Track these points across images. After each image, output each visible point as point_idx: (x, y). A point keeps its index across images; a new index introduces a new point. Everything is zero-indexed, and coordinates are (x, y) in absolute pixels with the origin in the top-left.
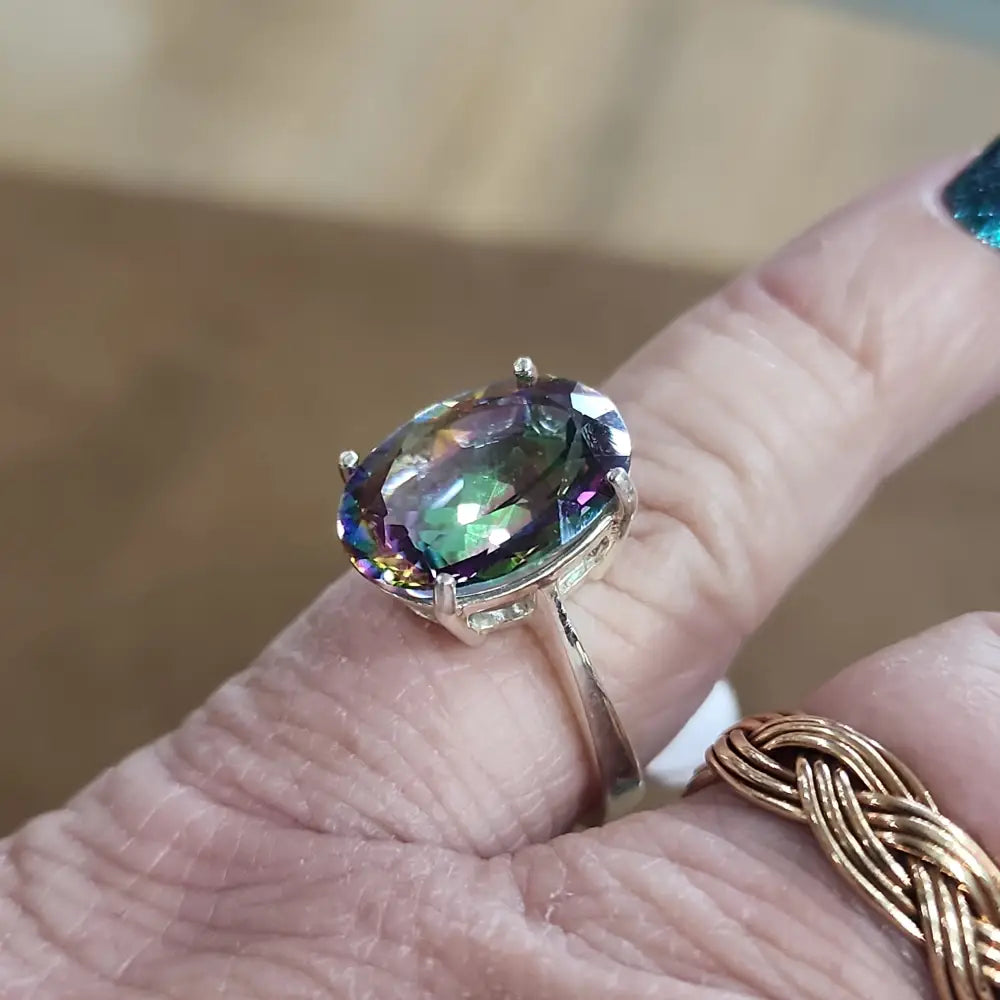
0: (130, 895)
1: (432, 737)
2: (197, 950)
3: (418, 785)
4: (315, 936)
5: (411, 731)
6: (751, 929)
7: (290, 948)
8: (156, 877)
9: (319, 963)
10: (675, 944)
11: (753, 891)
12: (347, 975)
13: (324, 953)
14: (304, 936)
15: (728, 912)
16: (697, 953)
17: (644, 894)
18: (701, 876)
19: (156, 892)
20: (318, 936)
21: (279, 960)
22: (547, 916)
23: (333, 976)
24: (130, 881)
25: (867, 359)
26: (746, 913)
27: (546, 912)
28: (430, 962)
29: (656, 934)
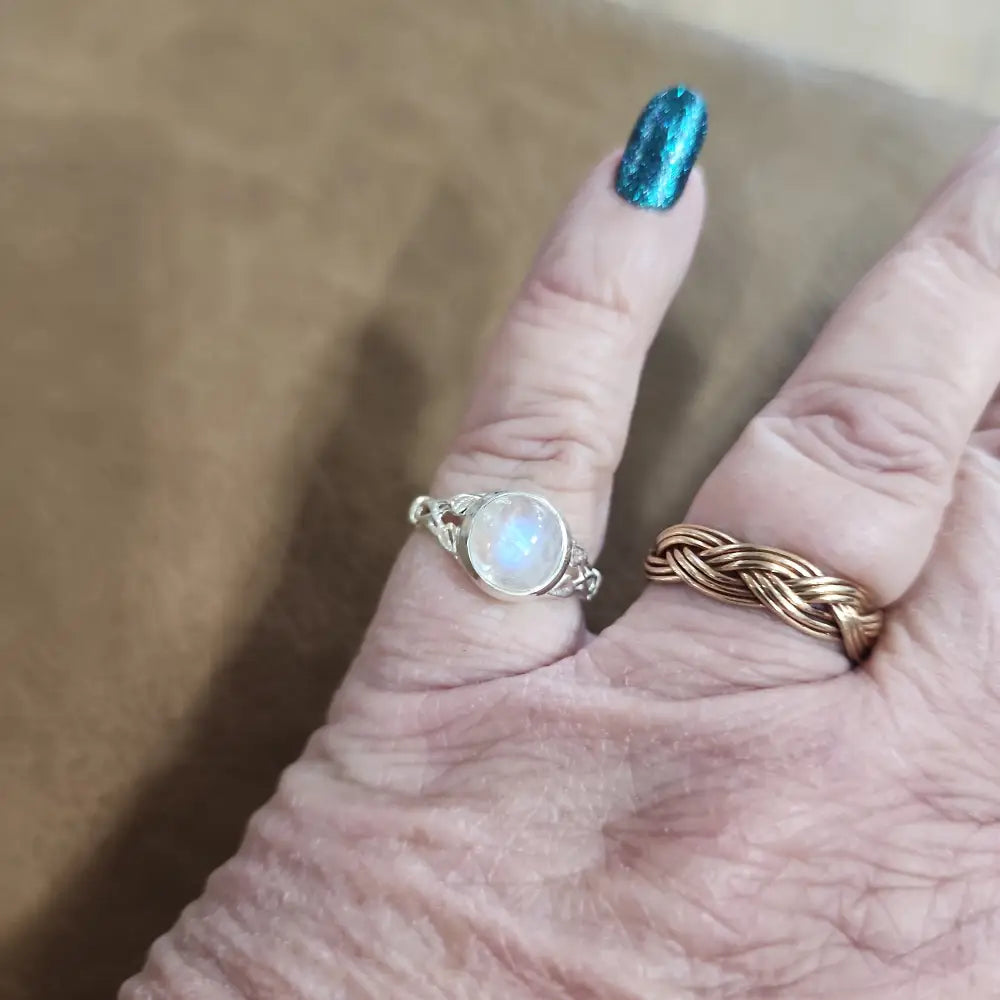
0: (395, 750)
2: (456, 764)
25: (620, 307)
29: (692, 678)
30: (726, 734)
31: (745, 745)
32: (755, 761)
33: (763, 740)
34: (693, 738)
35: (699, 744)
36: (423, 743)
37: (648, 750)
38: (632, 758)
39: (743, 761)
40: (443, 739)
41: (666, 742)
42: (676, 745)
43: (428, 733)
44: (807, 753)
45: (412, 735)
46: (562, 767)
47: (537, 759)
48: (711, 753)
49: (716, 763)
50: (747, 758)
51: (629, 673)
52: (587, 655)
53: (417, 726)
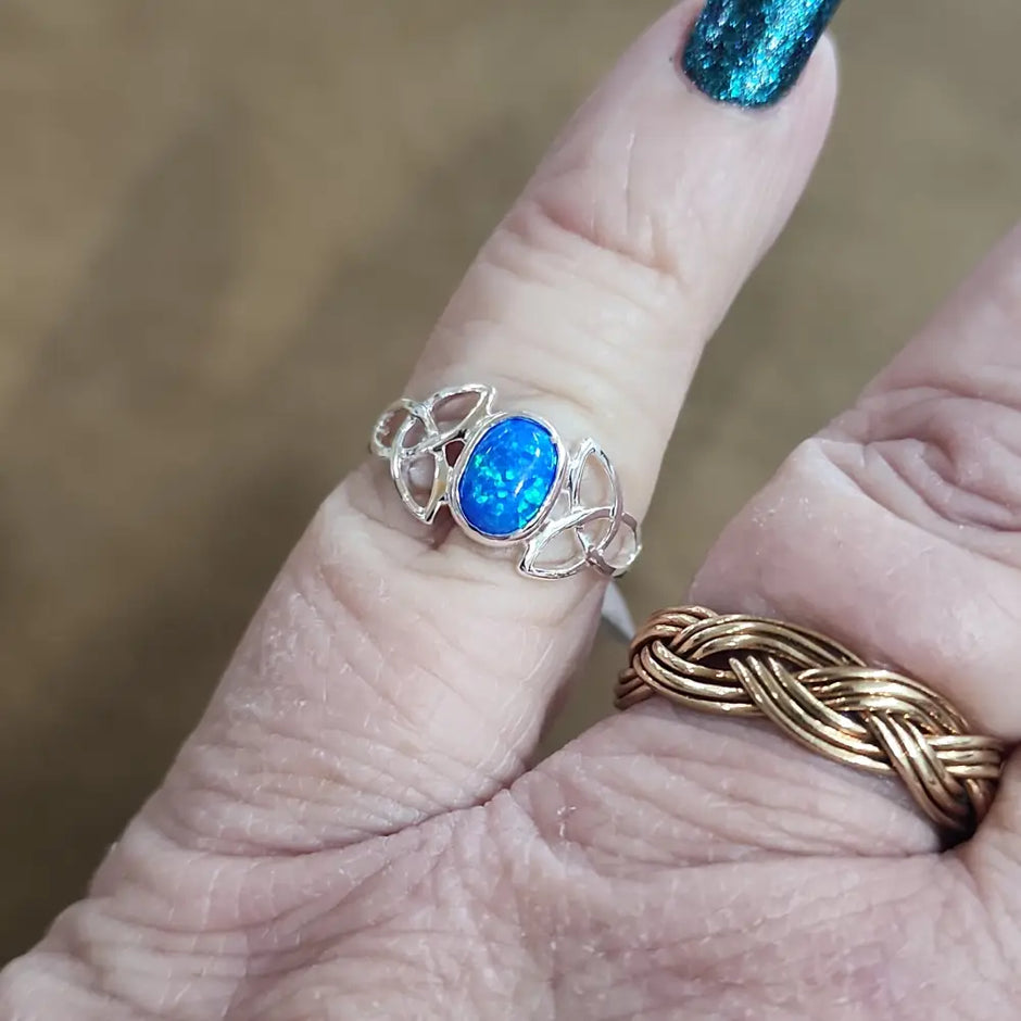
0: (195, 952)
4: (378, 924)
6: (733, 796)
7: (363, 941)
8: (212, 930)
9: (391, 944)
10: (677, 830)
11: (724, 763)
12: (419, 947)
13: (392, 934)
14: (368, 927)
15: (710, 788)
16: (697, 832)
17: (638, 795)
18: (677, 762)
19: (221, 941)
20: (380, 925)
21: (357, 955)
22: (561, 833)
23: (410, 953)
24: (193, 940)
25: (663, 265)
26: (725, 785)
27: (559, 831)
28: (486, 917)
30: (707, 940)
31: (736, 960)
32: (753, 986)
33: (765, 952)
34: (654, 947)
35: (663, 957)
36: (240, 943)
37: (581, 968)
38: (556, 983)
39: (730, 985)
41: (611, 953)
43: (251, 928)
44: (838, 978)
45: (226, 929)
46: (447, 984)
47: (411, 963)
48: (681, 972)
49: (688, 989)
50: (740, 981)
51: (566, 816)
52: (509, 794)
53: (237, 914)
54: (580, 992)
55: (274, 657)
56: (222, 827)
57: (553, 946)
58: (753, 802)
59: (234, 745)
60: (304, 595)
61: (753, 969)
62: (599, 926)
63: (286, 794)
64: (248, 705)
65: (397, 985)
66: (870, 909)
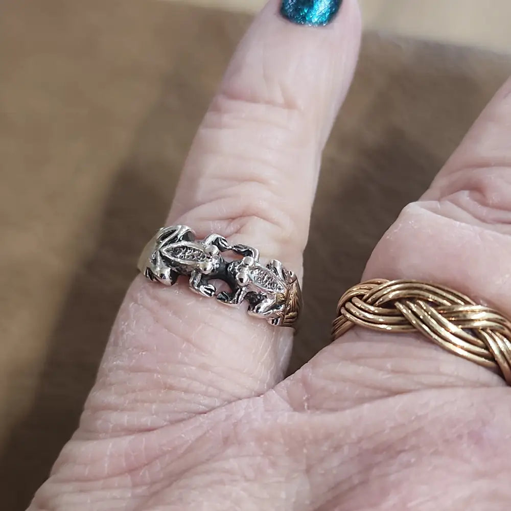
0: (103, 489)
1: (204, 367)
3: (211, 389)
5: (193, 368)
6: (394, 371)
8: (110, 476)
10: (367, 392)
11: (386, 356)
15: (381, 369)
16: (378, 392)
19: (116, 481)
22: (306, 407)
24: (101, 482)
26: (389, 366)
27: (304, 406)
28: (266, 443)
29: (357, 392)
30: (387, 432)
31: (404, 439)
32: (414, 449)
34: (360, 440)
35: (366, 445)
36: (128, 480)
37: (322, 460)
39: (402, 451)
40: (145, 474)
42: (346, 449)
43: (132, 470)
44: (460, 437)
45: (121, 474)
48: (376, 451)
49: (380, 458)
50: (407, 448)
51: (308, 399)
52: (274, 392)
53: (124, 464)
54: (323, 472)
55: (125, 336)
56: (111, 425)
57: (305, 451)
58: (406, 372)
59: (111, 384)
60: (136, 302)
61: (413, 441)
62: (328, 436)
63: (143, 401)
64: (115, 363)
65: (222, 482)
66: (472, 405)
